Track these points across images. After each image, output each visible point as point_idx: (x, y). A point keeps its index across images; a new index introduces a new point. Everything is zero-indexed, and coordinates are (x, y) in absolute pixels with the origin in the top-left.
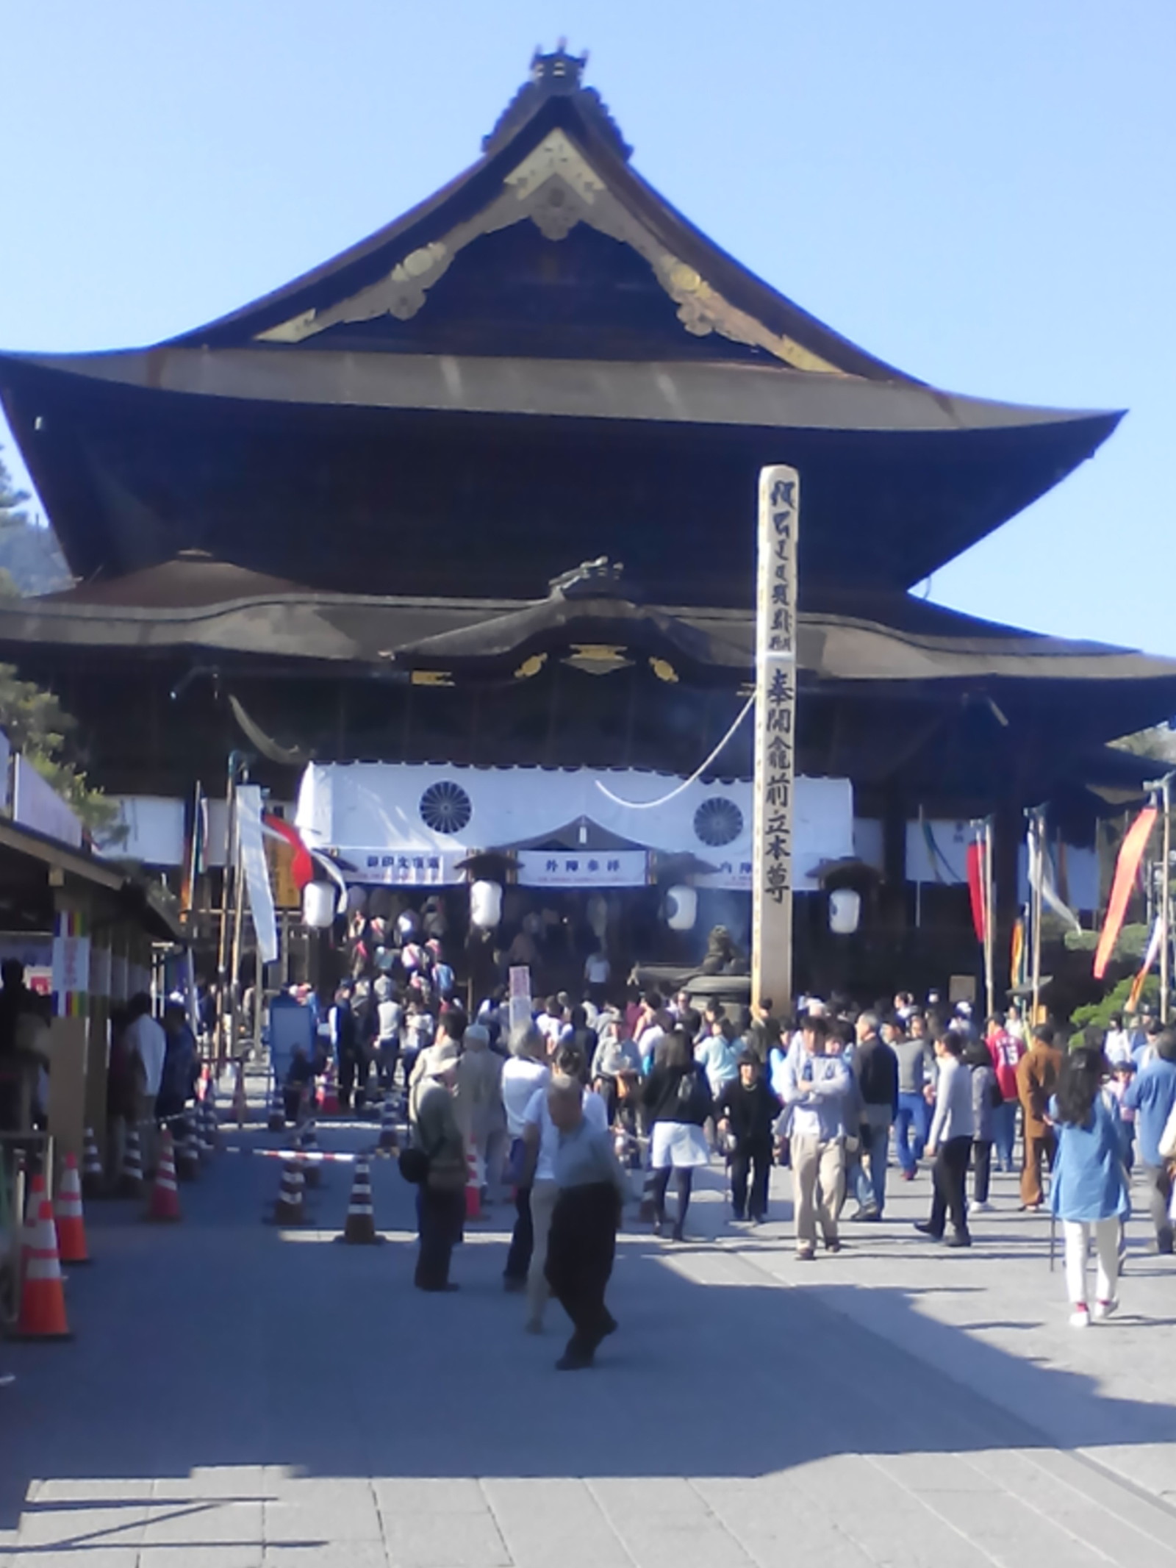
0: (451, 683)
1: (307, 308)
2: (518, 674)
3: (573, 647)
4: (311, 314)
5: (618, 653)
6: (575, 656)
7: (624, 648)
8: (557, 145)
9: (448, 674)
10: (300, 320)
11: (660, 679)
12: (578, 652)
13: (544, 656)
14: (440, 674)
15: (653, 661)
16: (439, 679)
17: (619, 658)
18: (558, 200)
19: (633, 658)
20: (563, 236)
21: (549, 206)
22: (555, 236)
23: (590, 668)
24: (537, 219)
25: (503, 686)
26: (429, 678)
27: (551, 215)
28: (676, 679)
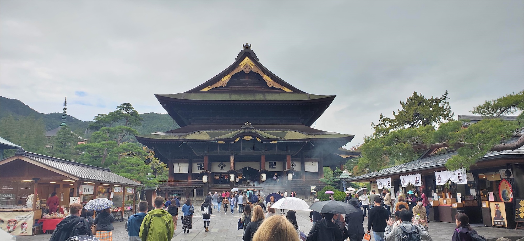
0: (224, 143)
1: (208, 86)
2: (235, 141)
4: (209, 87)
5: (251, 137)
8: (247, 59)
10: (207, 88)
11: (258, 141)
12: (244, 137)
13: (239, 138)
14: (223, 141)
15: (256, 138)
18: (247, 67)
19: (253, 138)
20: (248, 73)
21: (246, 68)
22: (247, 73)
23: (247, 139)
24: (244, 70)
25: (233, 143)
26: (221, 142)
27: (246, 70)
28: (261, 141)
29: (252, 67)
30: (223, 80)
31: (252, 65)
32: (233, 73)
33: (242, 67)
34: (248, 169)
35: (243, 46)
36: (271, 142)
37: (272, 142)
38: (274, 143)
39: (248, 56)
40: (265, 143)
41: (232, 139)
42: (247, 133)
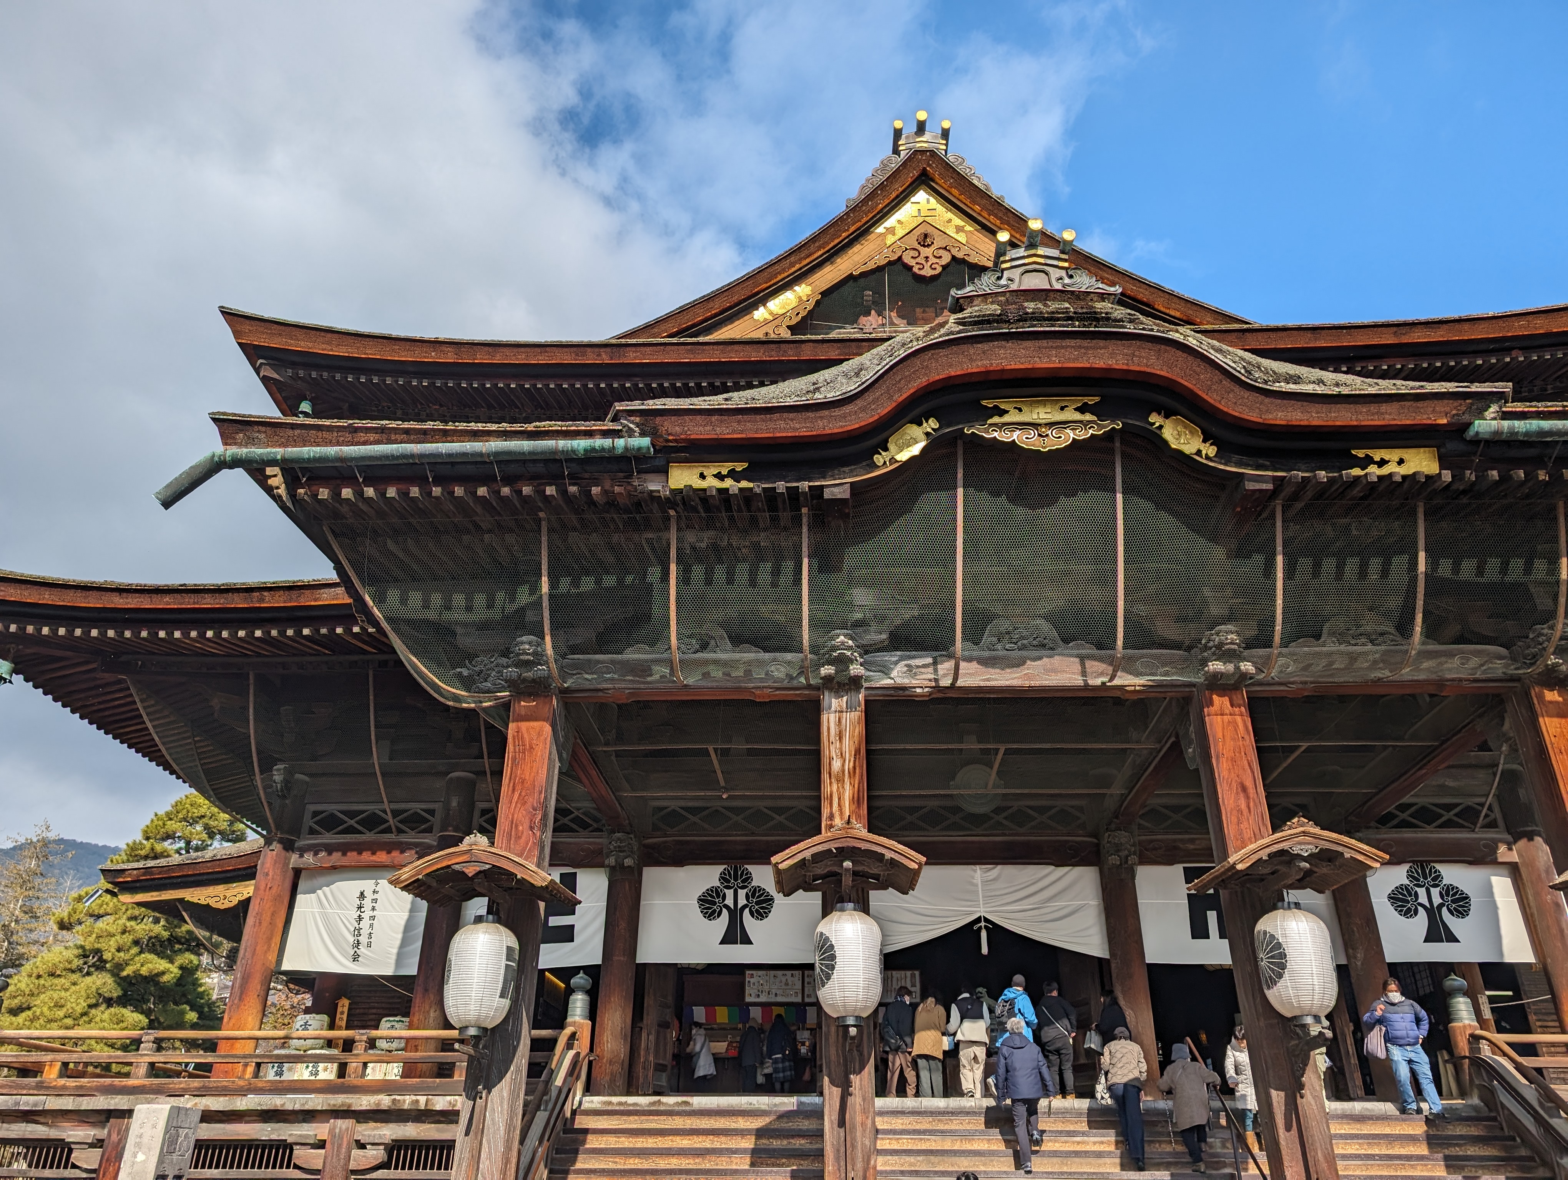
0: (744, 484)
2: (878, 459)
3: (988, 404)
5: (1081, 410)
6: (996, 419)
7: (1092, 400)
8: (922, 201)
9: (740, 467)
11: (1178, 452)
12: (1002, 413)
13: (932, 424)
14: (722, 468)
15: (1155, 419)
16: (720, 477)
17: (1088, 417)
18: (928, 241)
19: (1113, 418)
20: (937, 272)
21: (921, 249)
22: (927, 272)
23: (1027, 438)
24: (907, 259)
25: (851, 483)
26: (702, 476)
27: (922, 255)
28: (1212, 451)
29: (962, 238)
30: (760, 314)
31: (959, 229)
32: (829, 275)
33: (890, 240)
34: (984, 937)
35: (898, 134)
36: (1356, 472)
37: (1374, 471)
38: (1398, 479)
39: (933, 181)
40: (1270, 473)
41: (844, 417)
42: (1042, 329)
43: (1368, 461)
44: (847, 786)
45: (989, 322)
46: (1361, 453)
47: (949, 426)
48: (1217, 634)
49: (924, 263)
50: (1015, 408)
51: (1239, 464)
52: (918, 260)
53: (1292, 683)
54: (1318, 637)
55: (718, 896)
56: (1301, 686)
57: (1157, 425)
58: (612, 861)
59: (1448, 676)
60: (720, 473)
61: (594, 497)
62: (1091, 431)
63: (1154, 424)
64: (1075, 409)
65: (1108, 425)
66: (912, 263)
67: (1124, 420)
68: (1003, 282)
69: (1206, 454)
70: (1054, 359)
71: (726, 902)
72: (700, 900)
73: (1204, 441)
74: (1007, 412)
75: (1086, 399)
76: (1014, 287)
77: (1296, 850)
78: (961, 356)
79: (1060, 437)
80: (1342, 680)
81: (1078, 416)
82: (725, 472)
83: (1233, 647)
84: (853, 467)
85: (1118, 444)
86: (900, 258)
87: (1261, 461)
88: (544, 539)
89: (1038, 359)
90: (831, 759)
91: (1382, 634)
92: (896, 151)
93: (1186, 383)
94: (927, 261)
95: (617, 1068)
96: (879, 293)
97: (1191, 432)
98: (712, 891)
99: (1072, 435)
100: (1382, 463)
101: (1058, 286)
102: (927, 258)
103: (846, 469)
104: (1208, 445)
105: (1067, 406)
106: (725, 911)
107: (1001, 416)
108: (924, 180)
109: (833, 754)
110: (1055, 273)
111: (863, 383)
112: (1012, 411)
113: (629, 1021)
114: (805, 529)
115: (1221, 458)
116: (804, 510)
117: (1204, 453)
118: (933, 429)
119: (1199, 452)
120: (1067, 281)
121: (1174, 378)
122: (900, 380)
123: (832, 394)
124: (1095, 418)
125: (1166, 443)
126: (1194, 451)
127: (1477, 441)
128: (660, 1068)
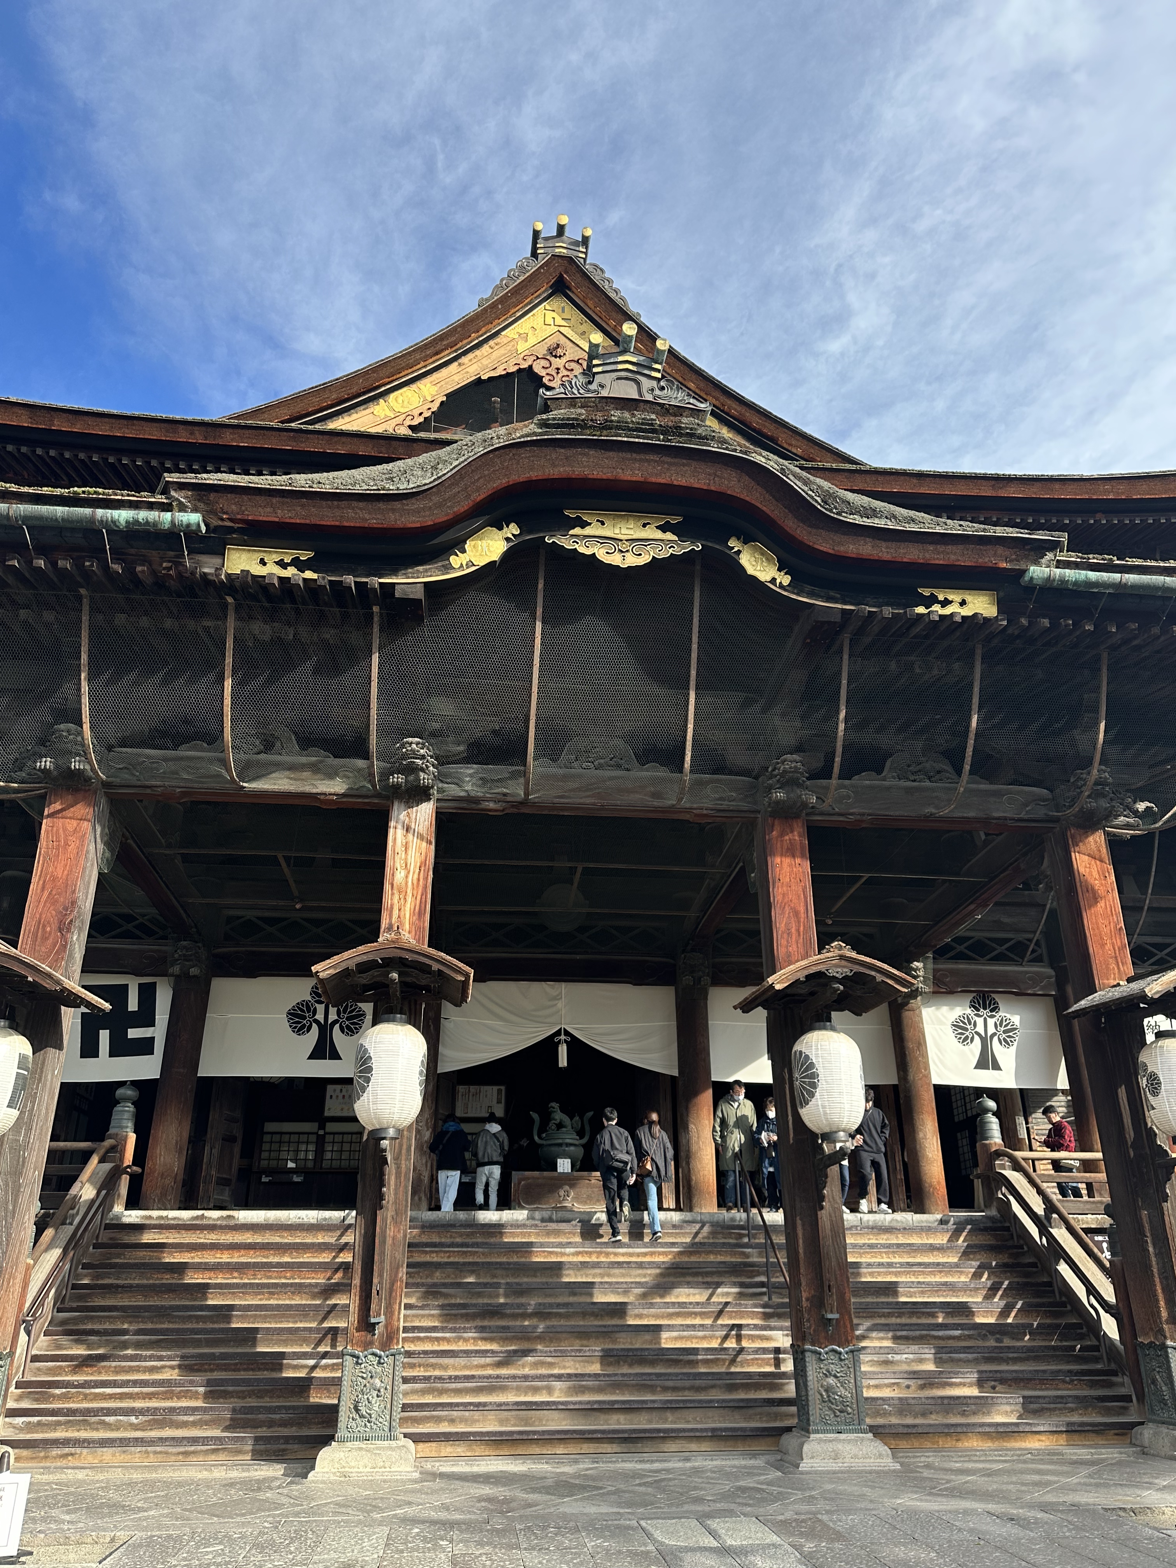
0: (309, 574)
2: (455, 561)
3: (571, 514)
5: (663, 528)
6: (577, 531)
7: (675, 520)
8: (555, 310)
9: (305, 555)
11: (754, 578)
12: (584, 524)
13: (513, 529)
14: (287, 556)
15: (734, 544)
16: (282, 564)
17: (669, 536)
18: (560, 351)
19: (694, 539)
21: (552, 359)
23: (607, 553)
24: (538, 369)
25: (425, 583)
26: (263, 562)
27: (554, 366)
28: (786, 580)
30: (381, 409)
32: (457, 376)
33: (522, 347)
34: (563, 1050)
35: (536, 234)
36: (921, 610)
37: (936, 608)
38: (958, 619)
39: (570, 290)
40: (839, 606)
41: (418, 511)
42: (625, 439)
43: (933, 600)
44: (409, 899)
45: (572, 426)
46: (926, 592)
47: (530, 533)
48: (783, 762)
49: (555, 375)
50: (598, 521)
51: (810, 595)
52: (549, 371)
53: (852, 814)
54: (879, 771)
55: (309, 1011)
56: (858, 817)
57: (736, 549)
58: (176, 969)
59: (996, 815)
60: (282, 560)
61: (140, 575)
62: (671, 551)
63: (733, 548)
64: (657, 527)
65: (687, 547)
66: (542, 373)
67: (704, 543)
68: (593, 387)
69: (781, 583)
70: (637, 472)
71: (316, 1017)
72: (289, 1013)
73: (779, 570)
74: (590, 524)
75: (668, 519)
76: (604, 393)
77: (832, 973)
78: (543, 460)
79: (640, 555)
80: (897, 813)
81: (659, 535)
82: (288, 560)
83: (796, 775)
84: (428, 567)
85: (698, 567)
86: (531, 367)
87: (832, 593)
88: (85, 618)
89: (620, 471)
90: (394, 869)
91: (939, 772)
92: (534, 254)
93: (764, 509)
94: (558, 373)
95: (169, 1181)
96: (507, 400)
97: (767, 559)
98: (303, 1005)
99: (652, 554)
100: (946, 603)
101: (649, 397)
102: (558, 369)
103: (421, 568)
104: (782, 573)
105: (649, 524)
106: (315, 1026)
107: (583, 527)
108: (560, 288)
109: (398, 865)
110: (646, 383)
111: (439, 478)
112: (595, 523)
113: (186, 1135)
114: (376, 629)
115: (794, 588)
116: (376, 609)
117: (778, 581)
118: (513, 535)
119: (773, 581)
120: (657, 392)
121: (753, 502)
122: (479, 478)
123: (405, 486)
124: (675, 538)
125: (742, 569)
126: (769, 578)
127: (1032, 588)
128: (223, 1182)
